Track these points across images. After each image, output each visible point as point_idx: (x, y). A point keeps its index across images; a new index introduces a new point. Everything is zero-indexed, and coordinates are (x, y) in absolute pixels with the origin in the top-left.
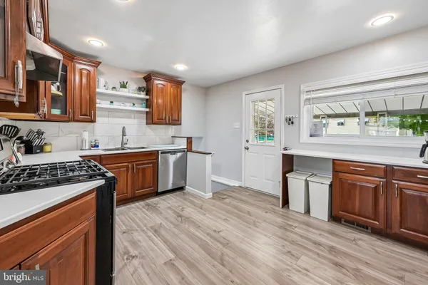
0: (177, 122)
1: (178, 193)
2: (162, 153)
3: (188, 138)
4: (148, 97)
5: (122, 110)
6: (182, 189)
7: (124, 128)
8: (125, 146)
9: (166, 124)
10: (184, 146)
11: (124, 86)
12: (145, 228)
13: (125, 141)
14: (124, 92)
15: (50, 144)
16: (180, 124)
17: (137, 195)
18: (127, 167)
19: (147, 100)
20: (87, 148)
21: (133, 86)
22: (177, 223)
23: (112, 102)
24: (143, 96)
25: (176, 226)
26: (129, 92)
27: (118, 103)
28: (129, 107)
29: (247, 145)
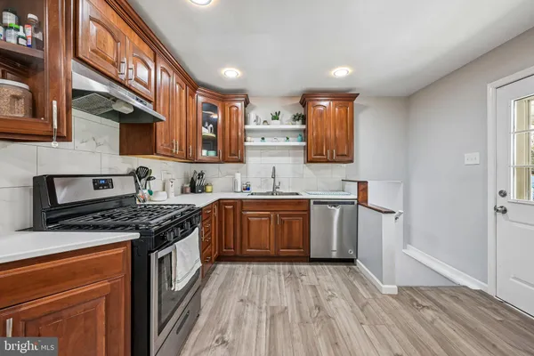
0: (347, 159)
1: (342, 267)
2: (315, 203)
3: (359, 183)
4: (304, 127)
5: (275, 146)
6: (351, 261)
7: (274, 168)
8: (277, 190)
9: (328, 162)
10: (353, 194)
11: (276, 117)
12: (264, 305)
13: (277, 184)
14: (275, 125)
15: (211, 185)
16: (352, 161)
17: (281, 255)
18: (269, 216)
19: (304, 130)
20: (239, 190)
21: (287, 116)
22: (307, 317)
23: (263, 139)
24: (298, 125)
25: (303, 322)
26: (282, 124)
27: (270, 139)
28: (282, 142)
29: (502, 202)
